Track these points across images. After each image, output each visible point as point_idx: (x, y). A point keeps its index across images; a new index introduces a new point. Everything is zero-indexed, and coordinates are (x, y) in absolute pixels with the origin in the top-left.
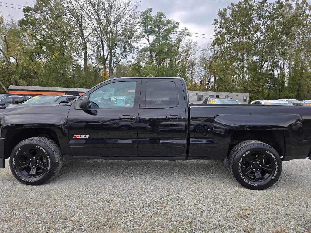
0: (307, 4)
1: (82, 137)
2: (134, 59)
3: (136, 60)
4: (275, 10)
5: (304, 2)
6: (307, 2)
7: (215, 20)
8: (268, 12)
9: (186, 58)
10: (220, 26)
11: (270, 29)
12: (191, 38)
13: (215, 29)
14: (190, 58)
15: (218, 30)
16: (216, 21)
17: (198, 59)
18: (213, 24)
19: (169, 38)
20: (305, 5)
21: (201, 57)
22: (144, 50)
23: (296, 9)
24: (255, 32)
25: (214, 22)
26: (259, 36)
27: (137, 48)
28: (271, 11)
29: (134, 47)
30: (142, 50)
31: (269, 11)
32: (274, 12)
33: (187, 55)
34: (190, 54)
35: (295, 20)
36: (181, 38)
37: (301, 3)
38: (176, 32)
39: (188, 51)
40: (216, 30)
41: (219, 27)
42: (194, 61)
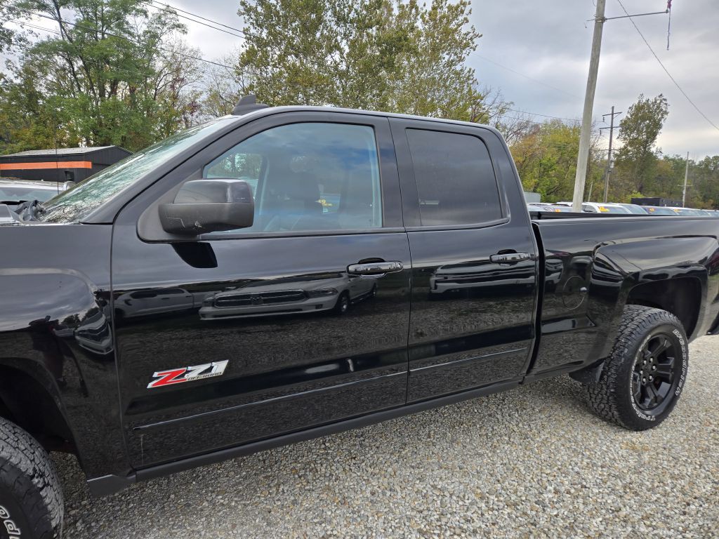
0: (417, 8)
1: (195, 373)
2: (14, 69)
3: (20, 75)
4: (367, 10)
5: (413, 4)
6: (418, 4)
7: (243, 4)
8: (353, 11)
9: (172, 87)
10: (257, 21)
11: (357, 49)
12: (184, 37)
13: (246, 26)
14: (185, 91)
15: (252, 31)
16: (246, 6)
17: (205, 94)
18: (240, 14)
19: (126, 26)
20: (414, 11)
21: (211, 90)
22: (47, 48)
23: (399, 16)
24: (330, 51)
25: (242, 8)
26: (338, 60)
27: (21, 39)
28: (359, 9)
29: (11, 33)
30: (39, 45)
31: (355, 10)
32: (364, 12)
33: (175, 81)
34: (183, 80)
35: (403, 38)
36: (159, 32)
37: (407, 5)
38: (145, 13)
39: (178, 70)
40: (247, 30)
41: (252, 24)
42: (195, 98)
